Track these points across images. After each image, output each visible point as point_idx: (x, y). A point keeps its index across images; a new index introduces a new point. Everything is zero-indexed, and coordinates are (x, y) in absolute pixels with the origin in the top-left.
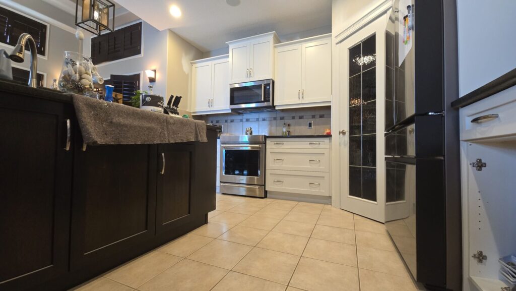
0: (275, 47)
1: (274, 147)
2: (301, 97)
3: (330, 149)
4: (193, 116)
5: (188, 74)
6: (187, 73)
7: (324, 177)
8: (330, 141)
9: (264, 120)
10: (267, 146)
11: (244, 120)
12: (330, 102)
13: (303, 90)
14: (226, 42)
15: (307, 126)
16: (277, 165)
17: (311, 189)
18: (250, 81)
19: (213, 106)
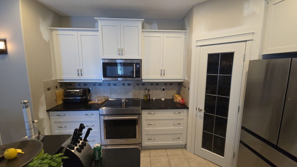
0: (143, 32)
1: (148, 115)
2: (163, 74)
4: (59, 82)
5: (49, 41)
6: (47, 41)
7: (182, 133)
8: (188, 111)
9: (129, 85)
10: (143, 116)
13: (164, 70)
14: (95, 18)
15: (161, 91)
16: (150, 128)
17: (174, 141)
18: (122, 58)
19: (83, 76)
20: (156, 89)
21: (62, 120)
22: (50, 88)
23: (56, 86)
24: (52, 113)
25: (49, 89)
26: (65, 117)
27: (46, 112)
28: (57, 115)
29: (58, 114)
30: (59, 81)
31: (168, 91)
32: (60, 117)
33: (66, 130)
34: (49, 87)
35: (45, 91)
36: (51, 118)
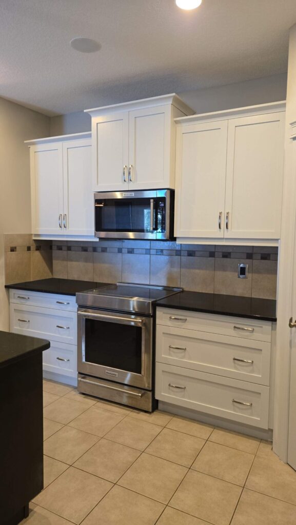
0: (176, 122)
1: (169, 323)
2: (223, 226)
3: (273, 343)
4: (35, 240)
7: (260, 393)
8: (274, 329)
9: (159, 253)
10: (158, 321)
11: (125, 251)
12: (277, 240)
13: (228, 213)
14: (85, 111)
15: (237, 274)
16: (174, 357)
17: (235, 411)
18: (130, 189)
19: (67, 228)
20: (224, 268)
21: (25, 308)
22: (16, 248)
23: (28, 245)
24: (13, 291)
25: (13, 250)
26: (28, 303)
27: (4, 288)
28: (19, 297)
29: (21, 296)
30: (34, 237)
31: (256, 276)
32: (23, 301)
33: (28, 328)
34: (13, 245)
35: (6, 252)
36: (11, 300)
